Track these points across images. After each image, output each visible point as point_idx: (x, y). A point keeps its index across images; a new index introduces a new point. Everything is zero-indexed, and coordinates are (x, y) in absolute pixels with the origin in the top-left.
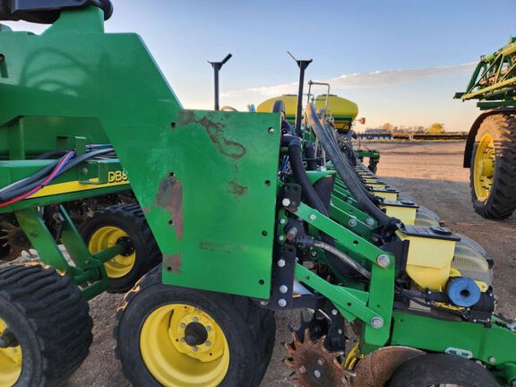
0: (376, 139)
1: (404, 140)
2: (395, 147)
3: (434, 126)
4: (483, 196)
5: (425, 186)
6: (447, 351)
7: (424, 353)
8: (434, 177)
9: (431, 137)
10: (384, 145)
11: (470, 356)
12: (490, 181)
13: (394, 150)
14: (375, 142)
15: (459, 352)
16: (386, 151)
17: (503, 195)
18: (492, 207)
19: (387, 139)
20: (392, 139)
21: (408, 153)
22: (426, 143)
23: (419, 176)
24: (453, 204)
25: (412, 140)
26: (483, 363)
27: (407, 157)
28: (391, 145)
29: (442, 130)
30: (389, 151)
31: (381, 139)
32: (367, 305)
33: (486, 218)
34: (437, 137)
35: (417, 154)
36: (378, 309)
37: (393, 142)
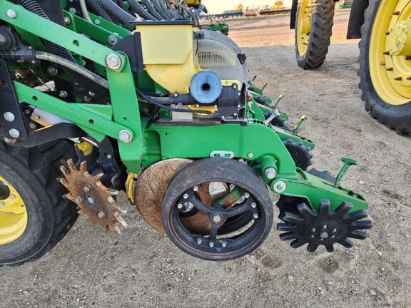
0: (230, 17)
1: (252, 17)
2: (246, 24)
3: (276, 4)
4: (303, 52)
5: (265, 51)
6: (212, 155)
7: (192, 161)
8: (272, 44)
9: (273, 12)
10: (237, 22)
11: (232, 156)
12: (308, 37)
13: (244, 26)
14: (229, 20)
15: (222, 153)
16: (238, 27)
17: (317, 47)
18: (309, 59)
19: (239, 17)
20: (243, 16)
21: (255, 28)
22: (269, 18)
23: (261, 44)
24: (283, 62)
25: (259, 16)
26: (245, 160)
27: (255, 30)
28: (242, 22)
29: (282, 6)
30: (240, 27)
31: (235, 17)
32: (113, 120)
33: (305, 69)
34: (278, 12)
35: (262, 27)
36: (125, 122)
37: (243, 19)
